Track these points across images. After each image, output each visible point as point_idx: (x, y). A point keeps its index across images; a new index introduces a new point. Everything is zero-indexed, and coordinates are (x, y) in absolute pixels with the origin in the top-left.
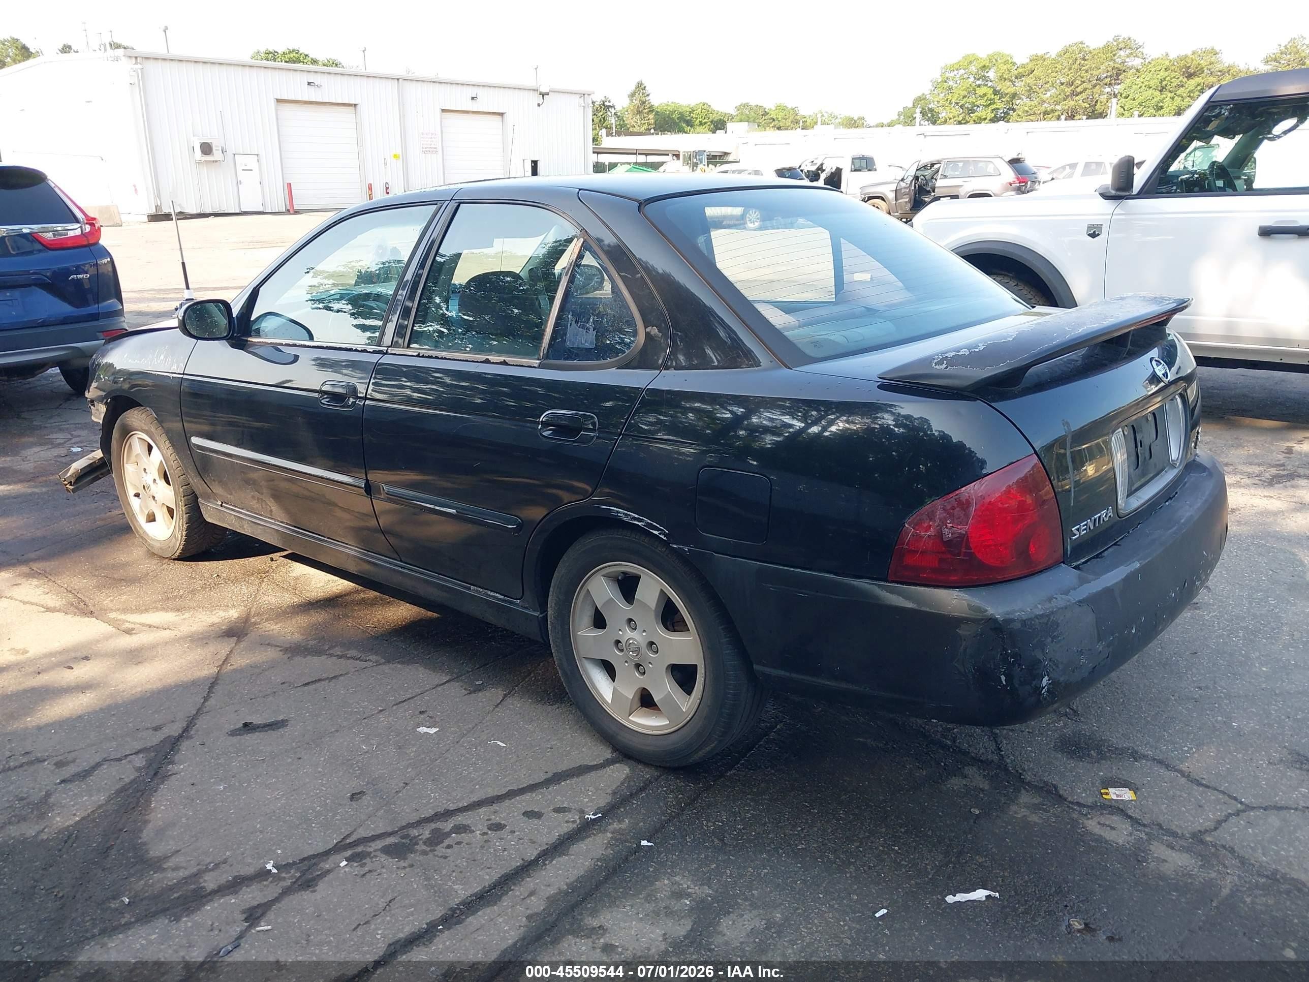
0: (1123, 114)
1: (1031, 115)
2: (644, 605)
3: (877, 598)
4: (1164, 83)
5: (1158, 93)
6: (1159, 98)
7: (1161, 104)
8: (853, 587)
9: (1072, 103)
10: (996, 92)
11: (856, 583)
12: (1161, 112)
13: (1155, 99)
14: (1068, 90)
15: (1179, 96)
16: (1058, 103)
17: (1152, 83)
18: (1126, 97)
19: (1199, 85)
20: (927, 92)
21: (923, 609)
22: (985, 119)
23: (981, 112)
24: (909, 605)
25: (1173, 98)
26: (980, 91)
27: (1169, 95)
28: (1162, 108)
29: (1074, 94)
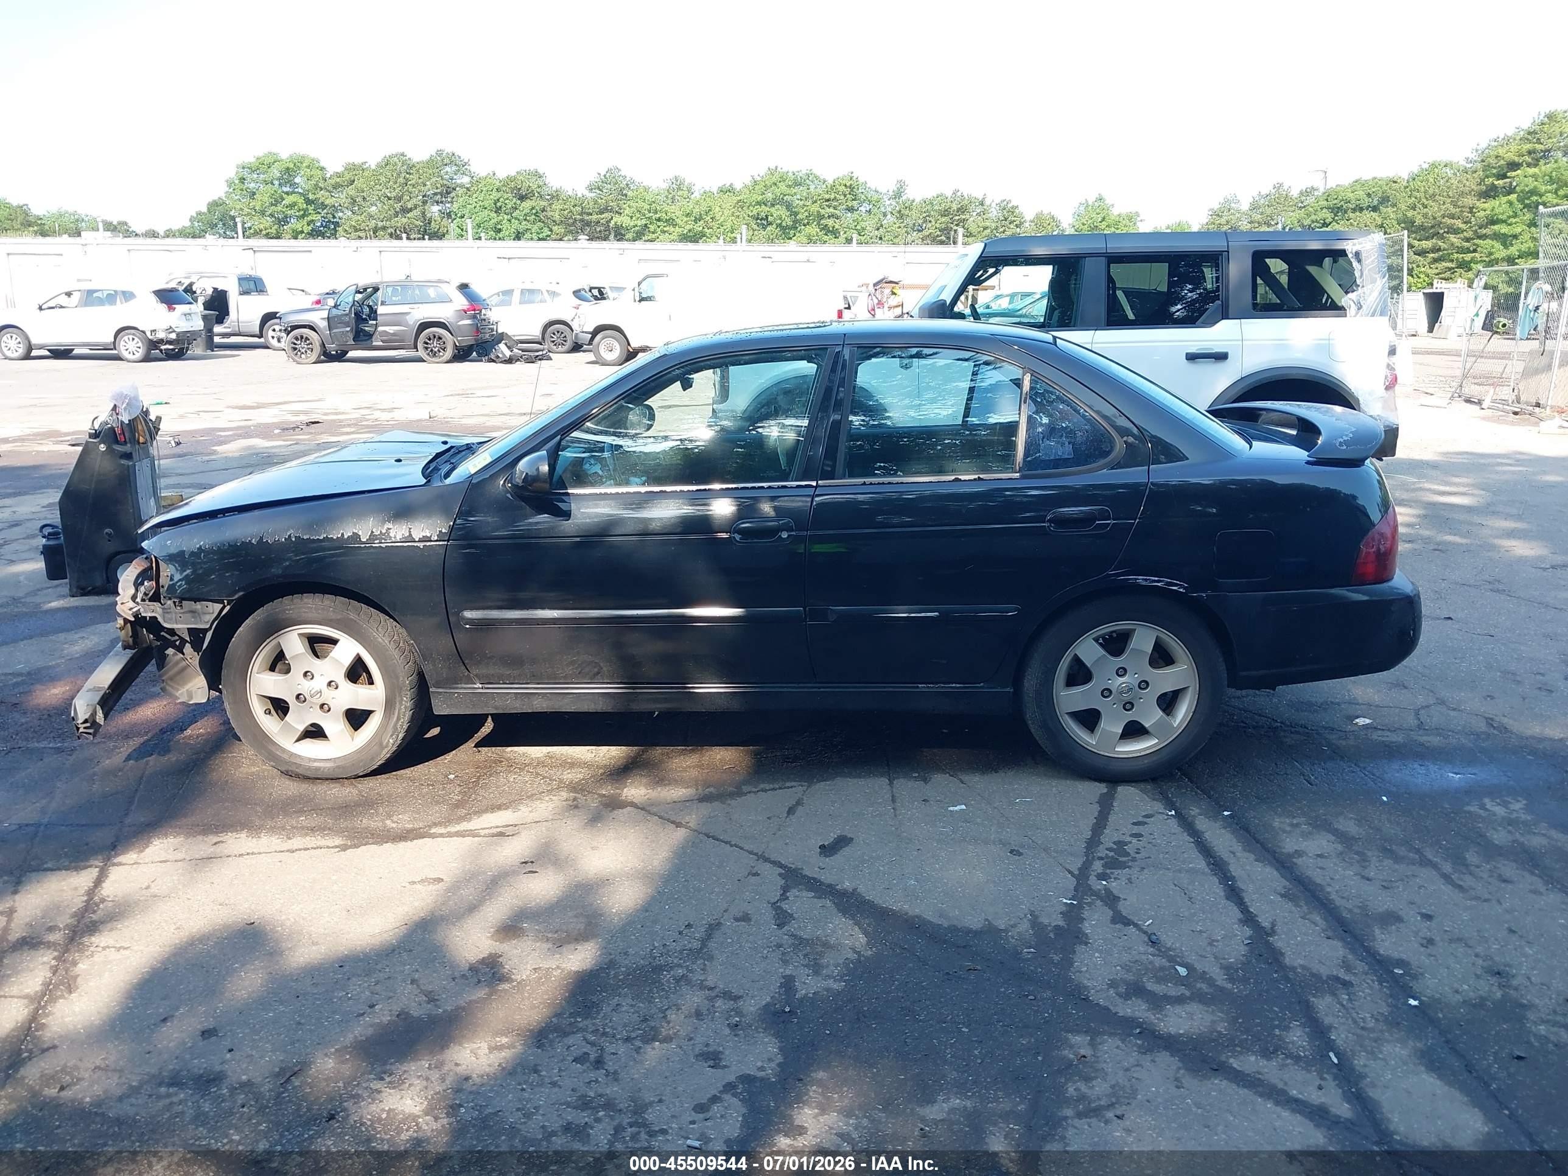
0: (462, 236)
1: (358, 232)
2: (1138, 652)
3: (1346, 598)
4: (499, 204)
5: (493, 215)
6: (496, 220)
7: (499, 227)
8: (1332, 594)
9: (405, 220)
10: (309, 202)
11: (1333, 591)
12: (501, 235)
13: (493, 221)
14: (398, 206)
15: (516, 219)
16: (390, 220)
17: (486, 204)
18: (462, 217)
19: (533, 208)
20: (223, 196)
21: (1374, 598)
22: (302, 232)
23: (295, 224)
24: (1365, 598)
25: (510, 221)
26: (289, 200)
27: (506, 217)
28: (500, 230)
29: (405, 211)
